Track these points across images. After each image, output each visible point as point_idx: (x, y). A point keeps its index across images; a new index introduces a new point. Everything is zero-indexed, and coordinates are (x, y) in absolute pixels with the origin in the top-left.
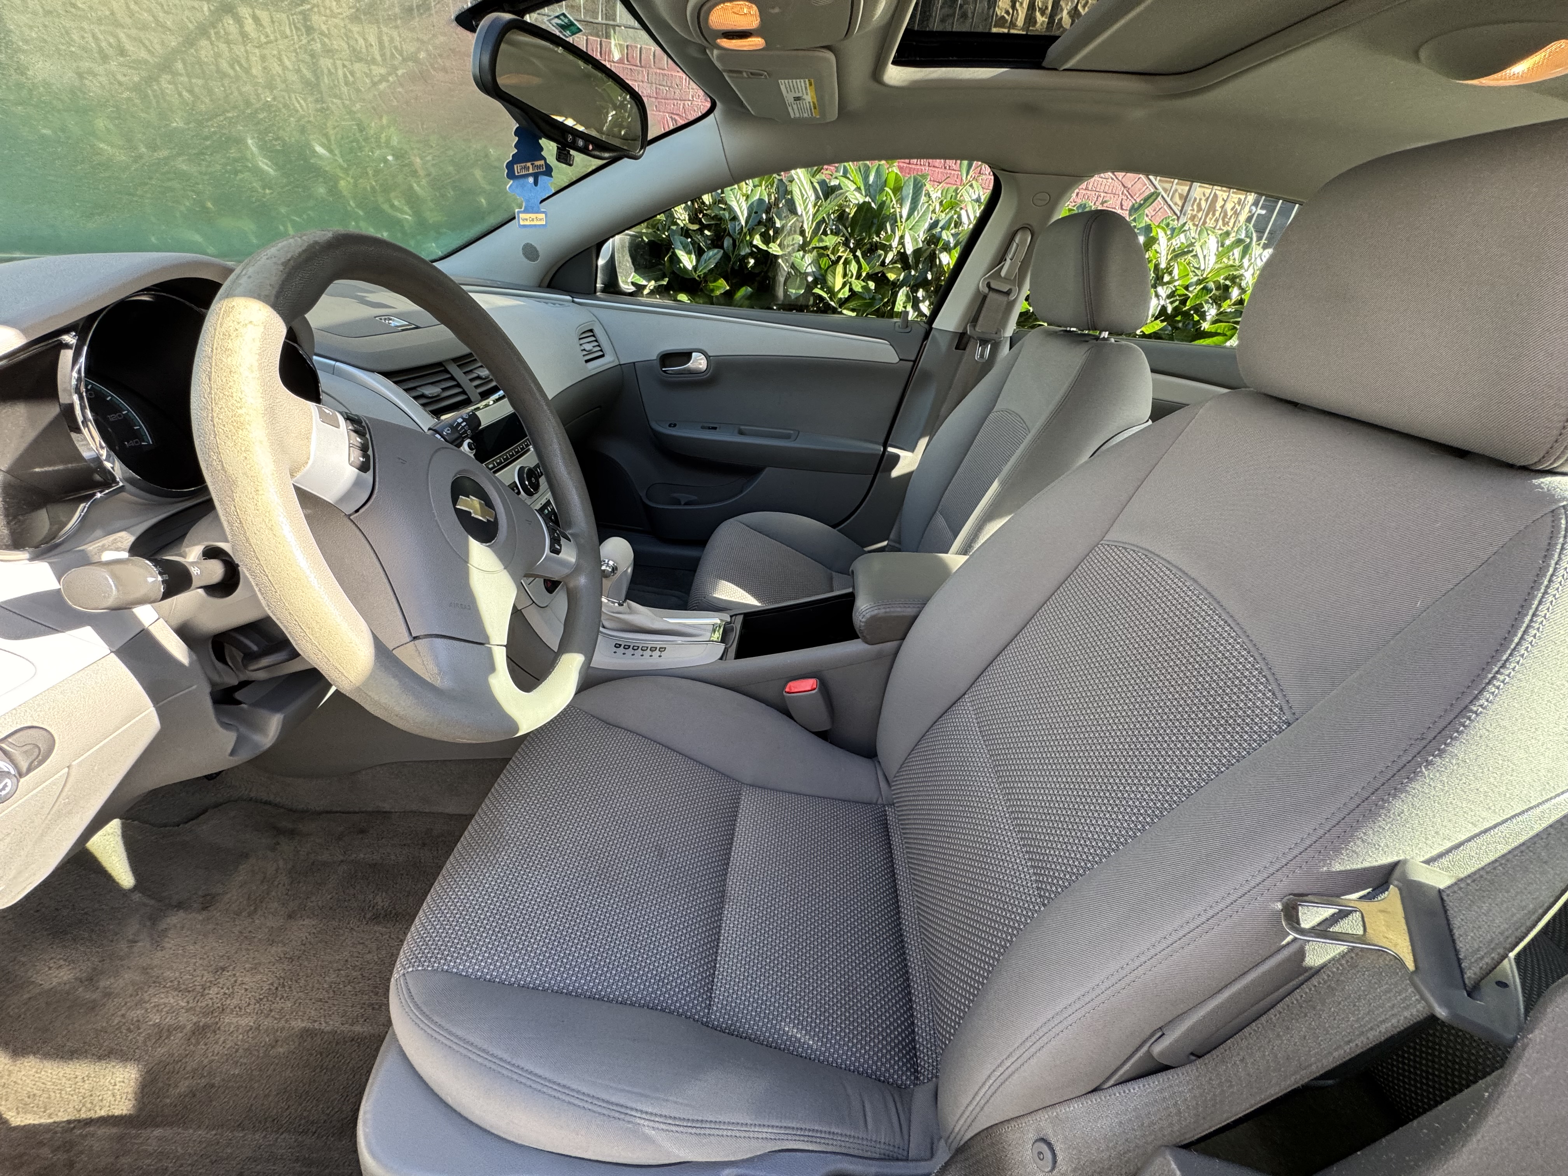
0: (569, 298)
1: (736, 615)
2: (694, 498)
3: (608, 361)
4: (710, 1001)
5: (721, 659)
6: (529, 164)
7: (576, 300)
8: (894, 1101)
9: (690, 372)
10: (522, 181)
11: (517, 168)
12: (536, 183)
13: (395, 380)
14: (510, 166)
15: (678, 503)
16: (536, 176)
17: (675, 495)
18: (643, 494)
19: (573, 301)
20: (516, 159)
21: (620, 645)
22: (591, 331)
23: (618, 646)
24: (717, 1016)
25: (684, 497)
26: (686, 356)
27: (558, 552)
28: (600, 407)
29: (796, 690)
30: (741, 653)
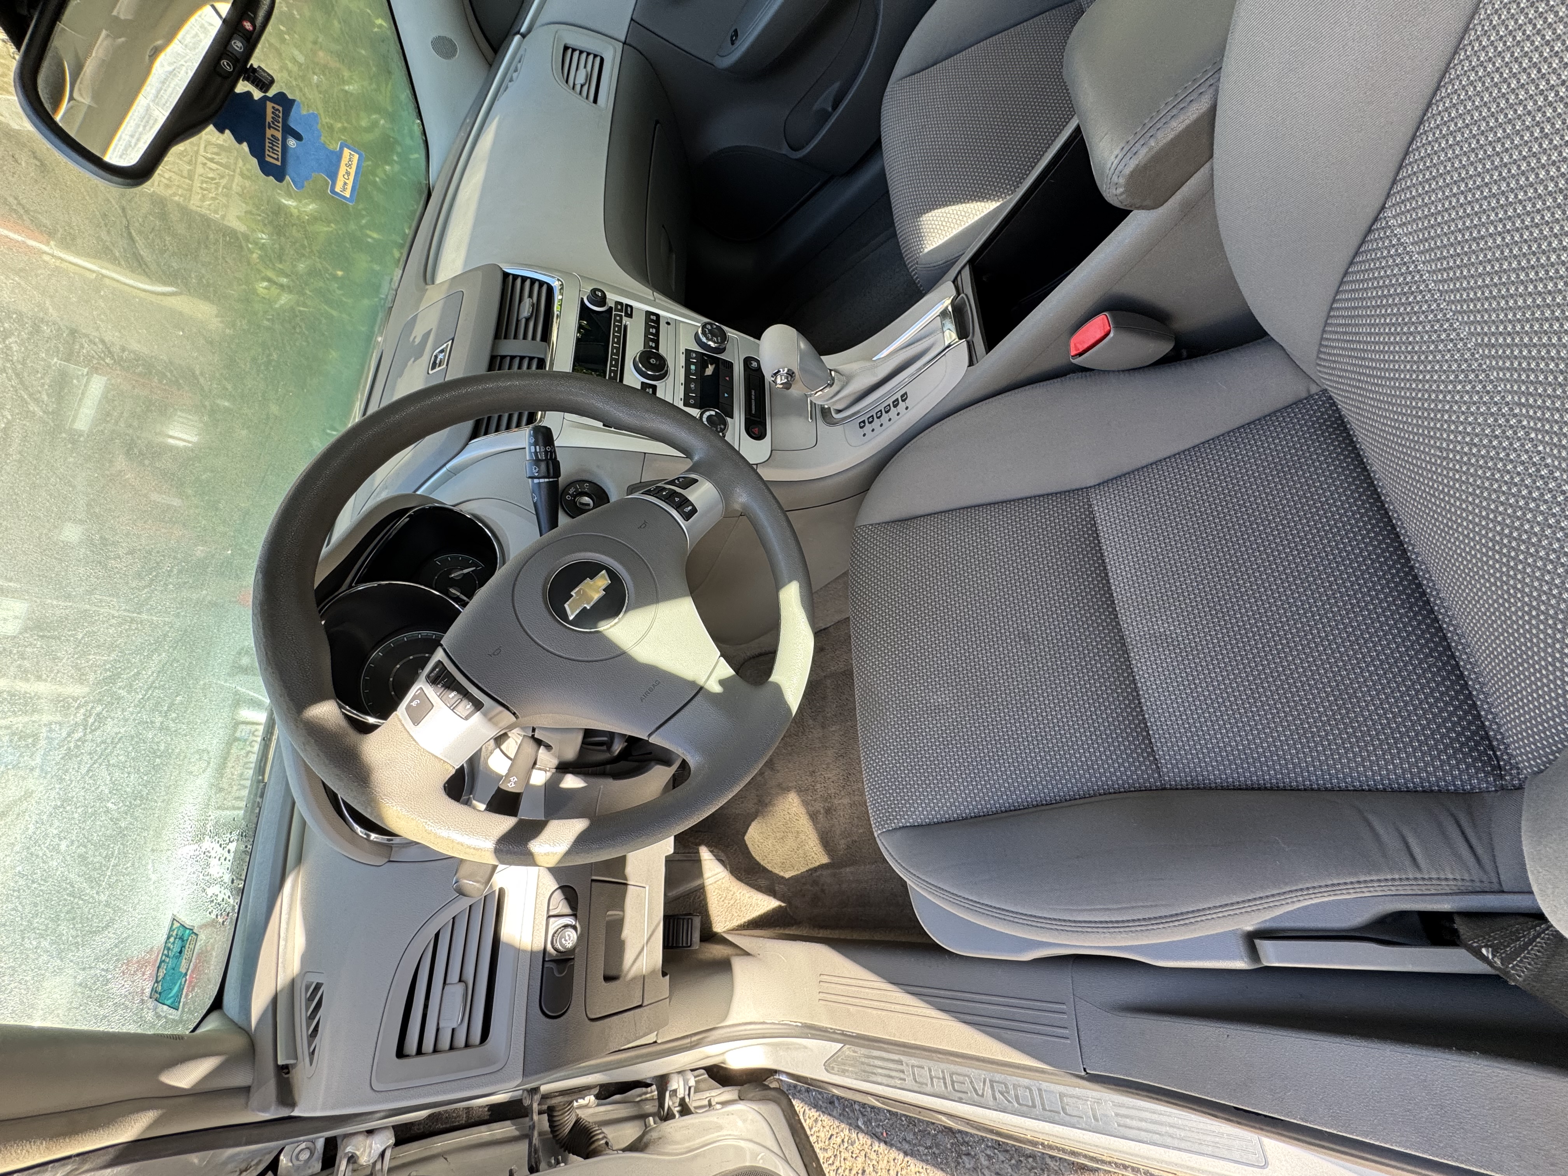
0: (516, 38)
1: (960, 272)
2: (837, 85)
5: (971, 364)
6: (269, 133)
7: (523, 30)
10: (291, 161)
12: (298, 137)
14: (267, 169)
15: (825, 116)
16: (289, 131)
17: (817, 106)
18: (785, 150)
19: (524, 36)
21: (864, 422)
23: (862, 424)
24: (1171, 774)
25: (824, 101)
27: (694, 511)
28: (657, 122)
30: (992, 341)
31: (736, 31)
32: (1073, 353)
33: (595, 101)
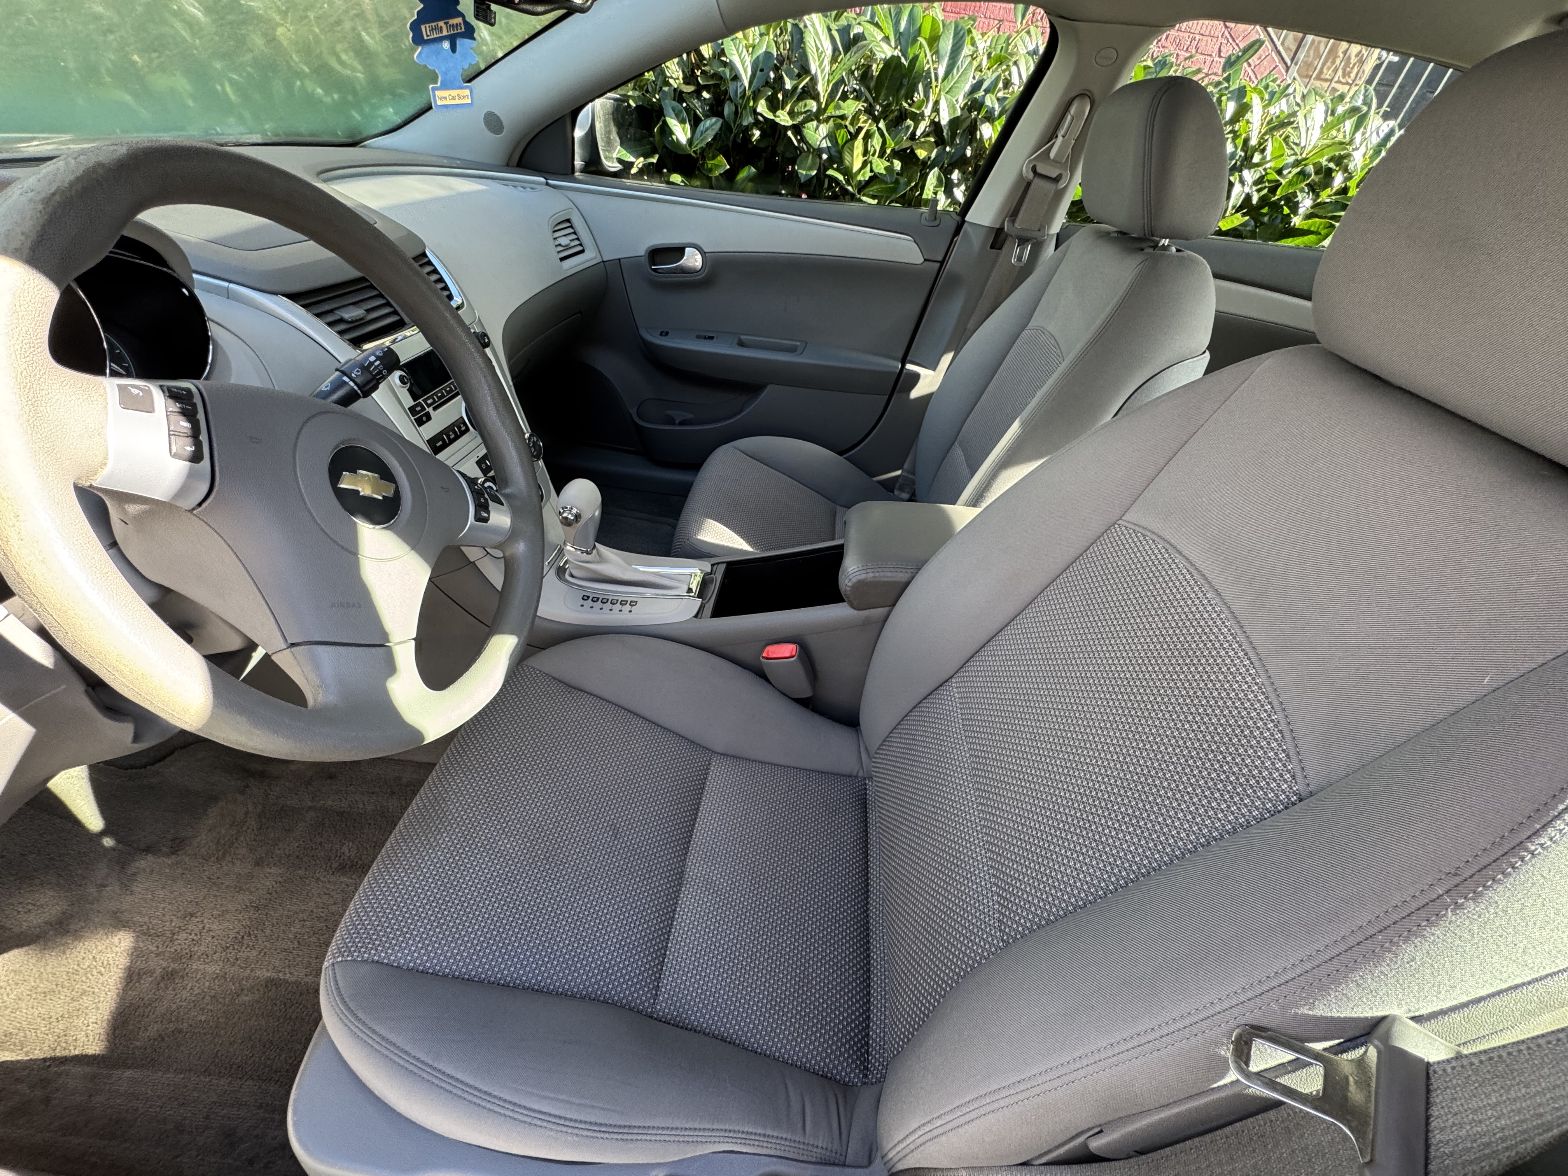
0: (542, 180)
1: (718, 563)
2: (690, 416)
3: (589, 257)
4: (657, 991)
5: (696, 616)
6: (441, 24)
7: (550, 182)
8: (837, 1103)
9: (683, 271)
10: (434, 47)
11: (425, 29)
12: (453, 49)
13: (303, 303)
14: (415, 27)
15: (672, 422)
16: (453, 39)
17: (670, 412)
18: (633, 411)
19: (547, 184)
20: (423, 18)
21: (588, 597)
22: (568, 221)
23: (585, 598)
24: (663, 1007)
25: (679, 415)
26: (678, 251)
27: (486, 520)
28: (580, 312)
29: (774, 656)
30: (719, 611)
31: (667, 334)
32: (765, 655)
33: (562, 259)
